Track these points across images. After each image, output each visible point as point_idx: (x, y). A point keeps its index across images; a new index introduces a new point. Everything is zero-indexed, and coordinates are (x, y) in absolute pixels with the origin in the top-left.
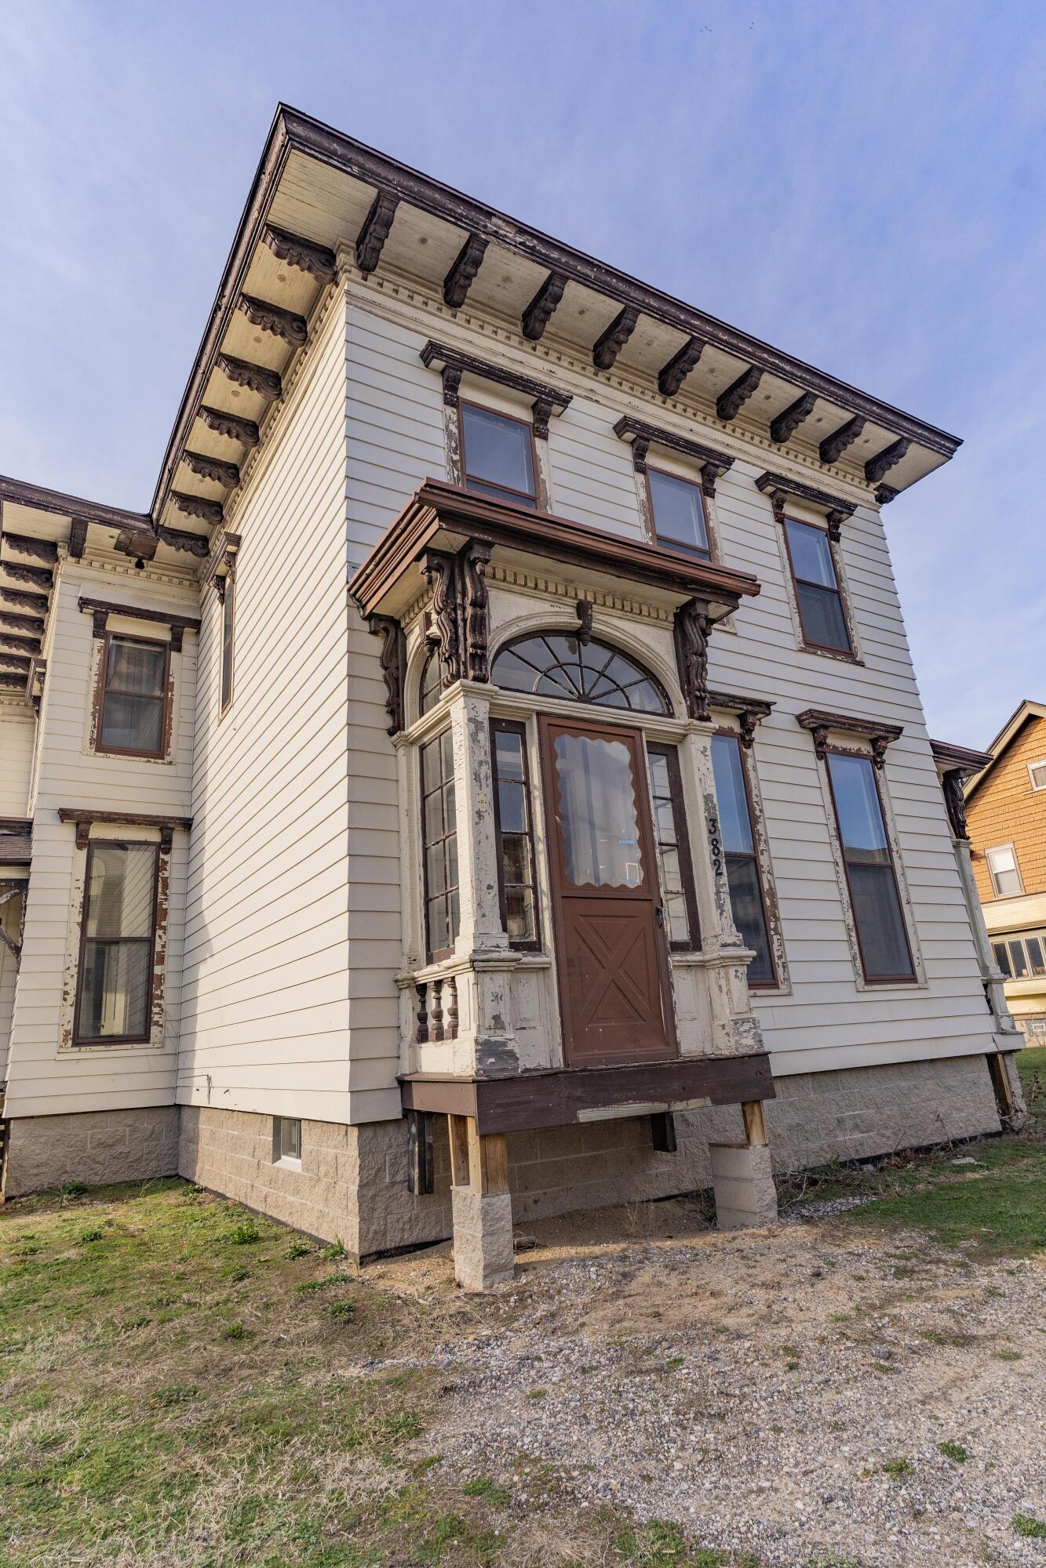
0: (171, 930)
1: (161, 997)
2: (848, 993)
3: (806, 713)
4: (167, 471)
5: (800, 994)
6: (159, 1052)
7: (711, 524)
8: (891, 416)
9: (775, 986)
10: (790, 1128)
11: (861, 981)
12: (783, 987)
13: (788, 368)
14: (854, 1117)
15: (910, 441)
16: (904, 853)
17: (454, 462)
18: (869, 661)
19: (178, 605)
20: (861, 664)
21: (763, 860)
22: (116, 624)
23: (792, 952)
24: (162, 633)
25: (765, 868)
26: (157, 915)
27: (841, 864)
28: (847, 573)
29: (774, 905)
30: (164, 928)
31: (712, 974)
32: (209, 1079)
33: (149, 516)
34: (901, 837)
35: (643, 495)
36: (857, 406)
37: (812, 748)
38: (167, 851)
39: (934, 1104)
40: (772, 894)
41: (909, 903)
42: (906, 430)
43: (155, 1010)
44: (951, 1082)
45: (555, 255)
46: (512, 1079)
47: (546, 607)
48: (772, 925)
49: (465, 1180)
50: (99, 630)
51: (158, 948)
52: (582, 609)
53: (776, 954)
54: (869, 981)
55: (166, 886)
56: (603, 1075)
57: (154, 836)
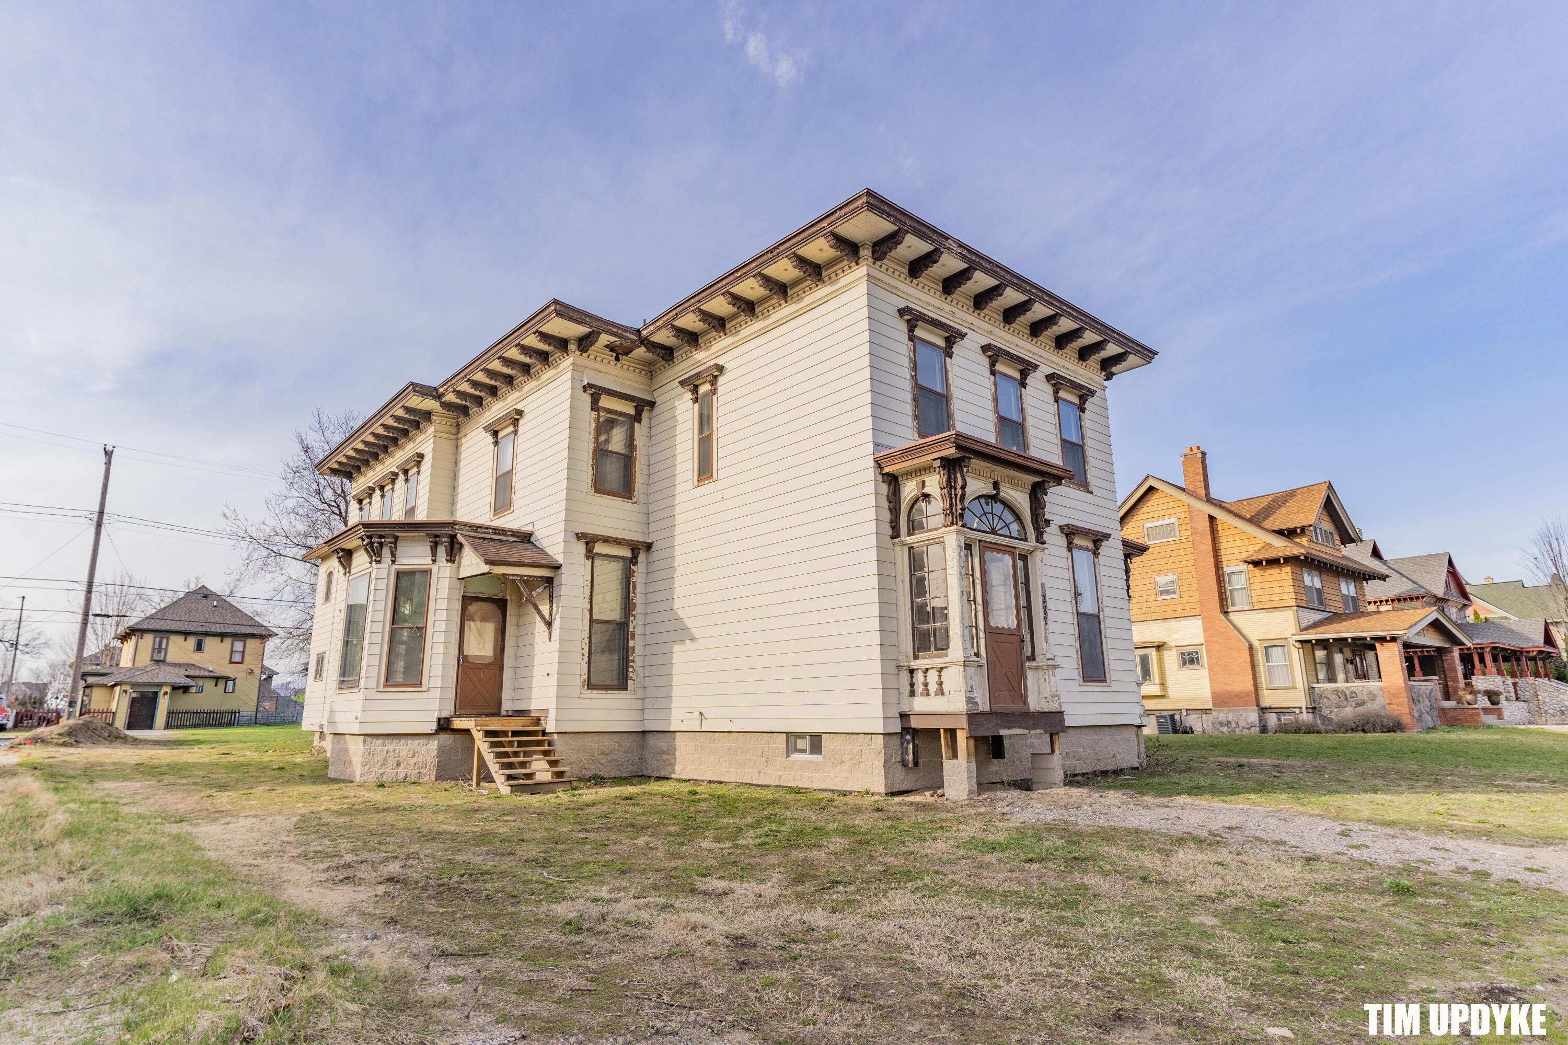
0: (638, 617)
1: (633, 662)
2: (1075, 686)
3: (1066, 525)
4: (673, 313)
6: (633, 696)
7: (1024, 406)
8: (1123, 339)
11: (1081, 680)
13: (1075, 314)
14: (1074, 752)
15: (1130, 353)
16: (1105, 609)
17: (912, 377)
18: (1095, 491)
19: (640, 389)
20: (1091, 493)
22: (606, 402)
24: (629, 408)
26: (628, 606)
27: (1075, 613)
28: (1088, 433)
30: (634, 616)
31: (1041, 673)
32: (701, 714)
33: (639, 331)
34: (1104, 598)
35: (994, 390)
36: (1106, 334)
37: (1065, 545)
38: (635, 564)
39: (1109, 749)
41: (1105, 637)
42: (1130, 347)
43: (631, 669)
44: (1118, 738)
45: (974, 258)
46: (978, 714)
47: (984, 485)
49: (955, 756)
50: (595, 407)
51: (631, 629)
52: (996, 485)
54: (1084, 680)
55: (634, 588)
56: (1007, 715)
57: (627, 553)
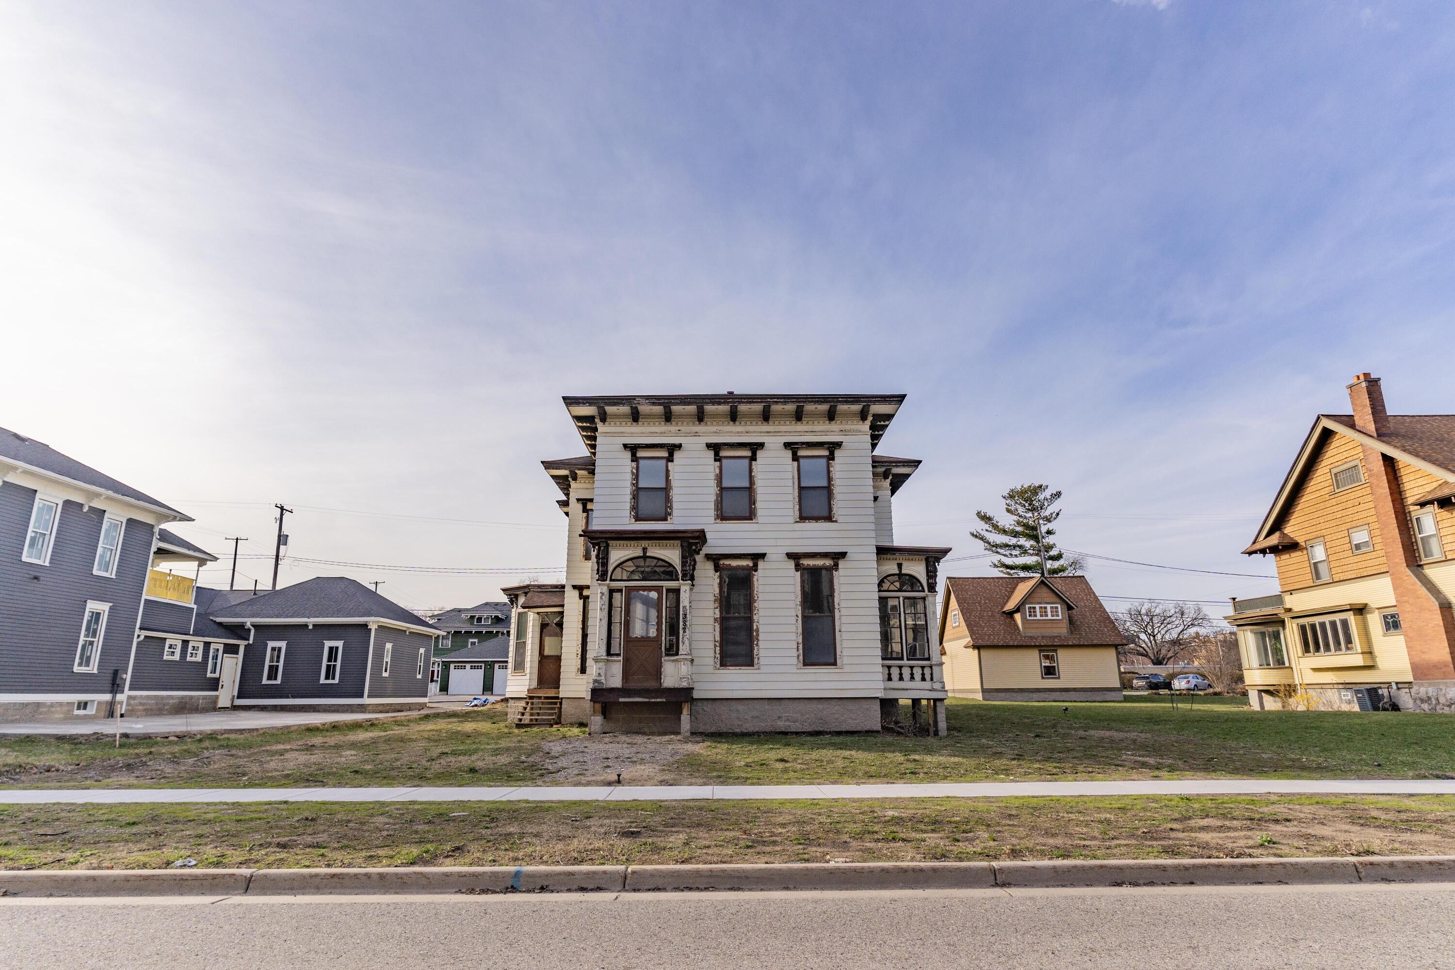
2: (794, 669)
3: (793, 553)
5: (763, 669)
7: (753, 474)
9: (753, 666)
10: (753, 717)
11: (801, 665)
12: (756, 666)
14: (788, 717)
15: (869, 405)
16: (842, 610)
17: (634, 484)
18: (840, 519)
20: (836, 521)
21: (755, 617)
23: (762, 653)
25: (756, 620)
27: (800, 616)
28: (835, 475)
29: (758, 635)
34: (843, 601)
35: (717, 471)
36: (829, 402)
37: (793, 567)
39: (838, 716)
40: (757, 630)
41: (840, 631)
42: (865, 402)
45: (662, 400)
46: (603, 690)
47: (631, 552)
48: (755, 643)
52: (644, 551)
53: (755, 653)
